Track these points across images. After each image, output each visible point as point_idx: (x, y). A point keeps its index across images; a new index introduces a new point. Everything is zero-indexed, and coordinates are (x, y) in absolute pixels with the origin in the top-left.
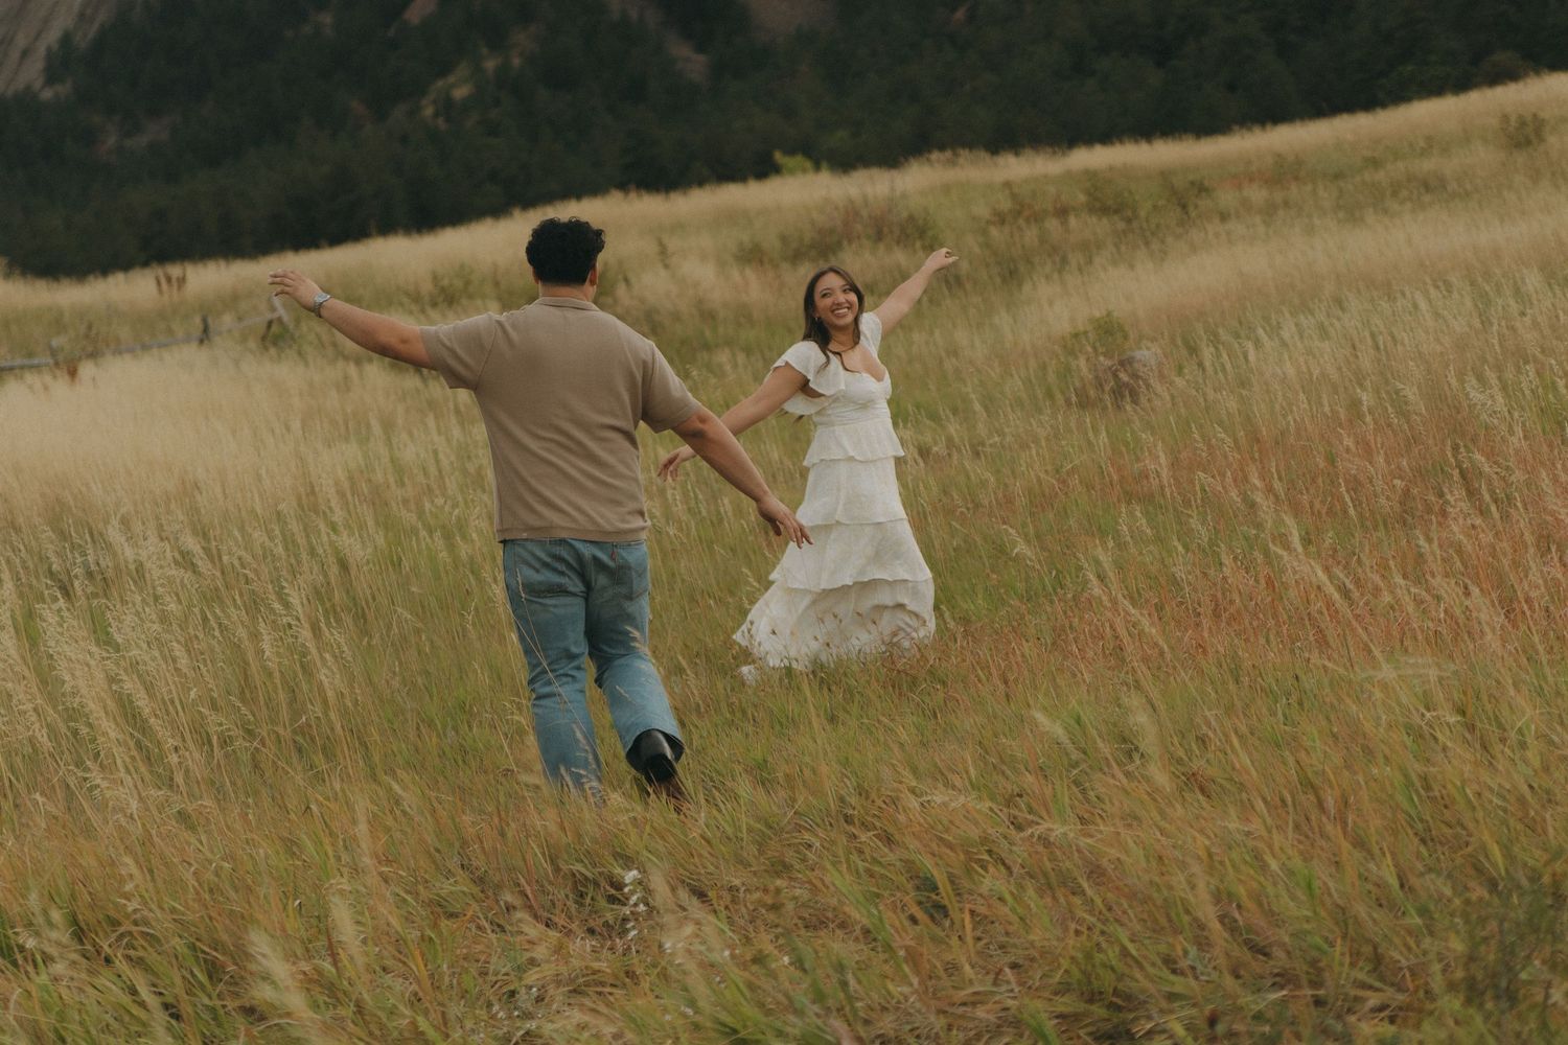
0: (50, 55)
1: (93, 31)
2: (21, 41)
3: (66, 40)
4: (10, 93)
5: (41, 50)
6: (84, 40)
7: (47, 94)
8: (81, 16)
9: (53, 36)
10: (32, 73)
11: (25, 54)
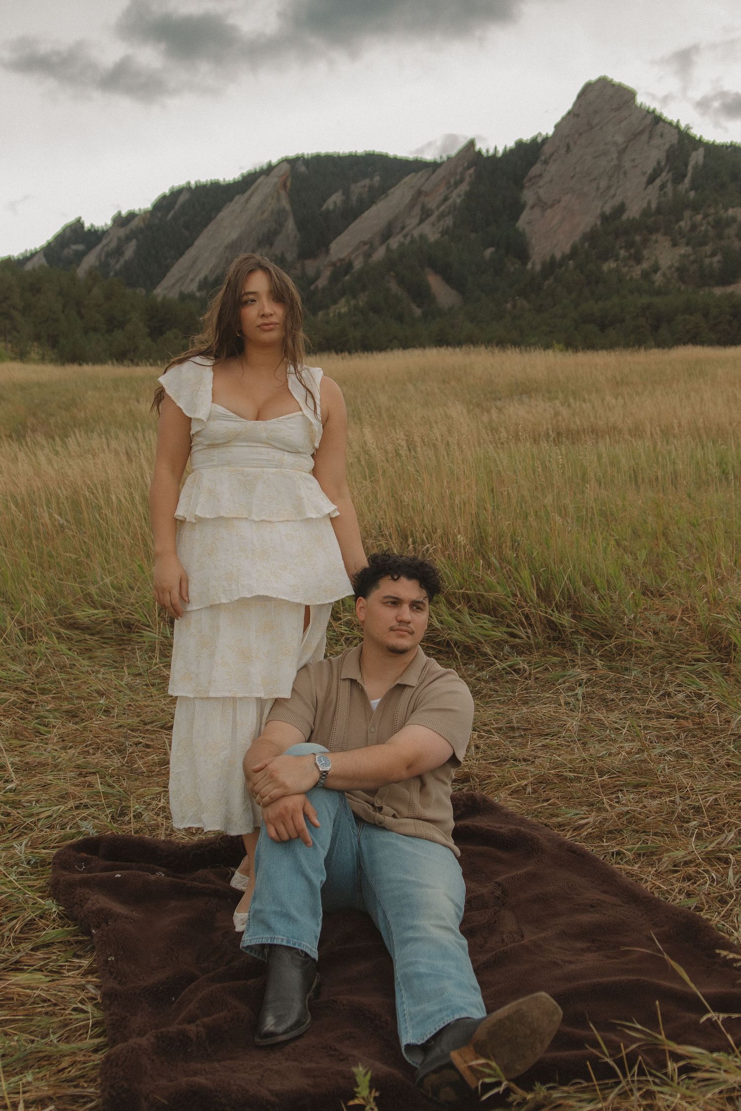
0: (200, 282)
1: (214, 276)
2: (191, 276)
3: (206, 278)
4: (186, 292)
5: (197, 280)
6: (211, 279)
7: (198, 294)
8: (211, 271)
9: (202, 276)
10: (194, 287)
11: (192, 280)
